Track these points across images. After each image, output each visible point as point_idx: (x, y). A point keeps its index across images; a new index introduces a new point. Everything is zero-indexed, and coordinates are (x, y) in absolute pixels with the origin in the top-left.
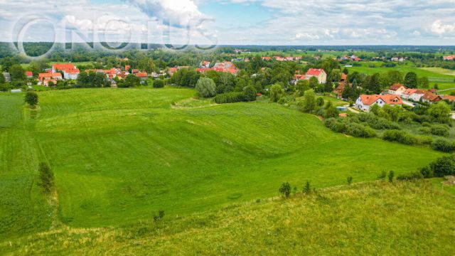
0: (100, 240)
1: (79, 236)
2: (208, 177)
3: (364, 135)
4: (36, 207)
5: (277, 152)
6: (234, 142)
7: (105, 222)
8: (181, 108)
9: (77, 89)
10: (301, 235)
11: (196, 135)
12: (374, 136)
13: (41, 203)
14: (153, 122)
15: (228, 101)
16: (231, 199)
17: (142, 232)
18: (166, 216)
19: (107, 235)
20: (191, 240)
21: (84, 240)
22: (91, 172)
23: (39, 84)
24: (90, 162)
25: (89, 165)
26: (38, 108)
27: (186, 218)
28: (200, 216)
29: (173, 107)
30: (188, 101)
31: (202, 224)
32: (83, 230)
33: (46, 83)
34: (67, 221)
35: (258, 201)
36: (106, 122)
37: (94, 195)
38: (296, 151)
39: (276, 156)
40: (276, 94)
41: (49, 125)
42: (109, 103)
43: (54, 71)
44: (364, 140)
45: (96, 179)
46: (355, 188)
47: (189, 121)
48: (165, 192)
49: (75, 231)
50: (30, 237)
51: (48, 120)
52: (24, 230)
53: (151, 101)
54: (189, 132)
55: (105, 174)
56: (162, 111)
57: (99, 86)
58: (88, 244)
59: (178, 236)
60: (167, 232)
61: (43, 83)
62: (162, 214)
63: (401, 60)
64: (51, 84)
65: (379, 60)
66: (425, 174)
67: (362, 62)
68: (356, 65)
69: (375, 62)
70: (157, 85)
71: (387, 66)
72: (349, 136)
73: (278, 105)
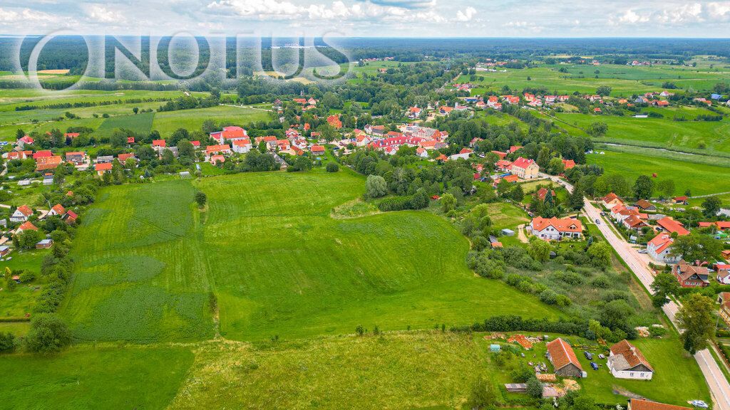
0: (239, 349)
1: (229, 345)
2: (325, 309)
3: (489, 276)
4: (206, 322)
5: (396, 288)
6: (366, 271)
7: (244, 339)
8: (339, 217)
9: (244, 174)
10: (349, 361)
11: (337, 259)
12: (500, 278)
13: (210, 319)
14: (305, 238)
15: (393, 208)
16: (327, 331)
17: (263, 348)
18: (280, 339)
19: (244, 347)
20: (287, 356)
21: (231, 348)
22: (243, 294)
23: (207, 159)
24: (244, 283)
25: (241, 287)
26: (207, 207)
27: (291, 342)
28: (299, 341)
29: (332, 216)
30: (352, 203)
31: (298, 347)
32: (231, 342)
33: (214, 160)
34: (223, 334)
35: (340, 336)
36: (263, 237)
37: (242, 316)
40: (446, 204)
41: (215, 235)
42: (272, 204)
43: (221, 140)
45: (245, 302)
46: (412, 333)
47: (337, 239)
48: (289, 319)
49: (227, 341)
50: (203, 342)
51: (215, 227)
52: (200, 338)
53: (313, 204)
54: (333, 254)
55: (252, 298)
56: (318, 222)
57: (268, 170)
58: (234, 350)
59: (282, 353)
60: (277, 350)
61: (210, 160)
62: (277, 337)
64: (219, 163)
65: (701, 104)
66: (476, 328)
67: (669, 108)
68: (653, 115)
69: (693, 108)
70: (332, 169)
71: (707, 119)
72: (476, 275)
73: (445, 219)
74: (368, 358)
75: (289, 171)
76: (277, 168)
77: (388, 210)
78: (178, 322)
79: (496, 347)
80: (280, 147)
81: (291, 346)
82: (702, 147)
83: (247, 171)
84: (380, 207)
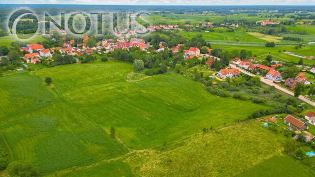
0: (151, 154)
1: (142, 153)
2: (169, 124)
5: (190, 108)
6: (170, 103)
7: (146, 147)
8: (132, 81)
9: (58, 66)
10: (214, 146)
11: (150, 100)
12: (229, 96)
13: (116, 142)
14: (125, 93)
16: (185, 134)
17: (163, 150)
19: (152, 152)
20: (181, 151)
22: (119, 125)
23: (28, 61)
25: (114, 122)
27: (174, 143)
28: (178, 142)
29: (127, 81)
30: (131, 74)
31: (181, 145)
32: (141, 151)
33: (33, 61)
34: (132, 148)
35: (196, 135)
36: (102, 95)
37: (131, 137)
38: (199, 107)
39: (191, 110)
40: (178, 69)
41: (72, 99)
44: (226, 99)
45: (124, 129)
46: (227, 126)
47: (142, 91)
48: (156, 132)
49: (139, 151)
50: (126, 155)
52: (121, 153)
53: (112, 77)
54: (146, 98)
55: (126, 126)
58: (148, 155)
60: (172, 149)
61: (30, 61)
63: (237, 26)
64: (37, 63)
65: (224, 26)
66: (250, 118)
67: (214, 28)
68: (211, 31)
69: (222, 28)
70: (104, 60)
71: (229, 31)
72: (218, 97)
73: (180, 75)
74: (221, 142)
75: (82, 63)
76: (75, 62)
77: (152, 75)
78: (98, 148)
79: (266, 124)
80: (67, 52)
81: (177, 145)
82: (238, 40)
83: (59, 65)
84: (147, 74)
